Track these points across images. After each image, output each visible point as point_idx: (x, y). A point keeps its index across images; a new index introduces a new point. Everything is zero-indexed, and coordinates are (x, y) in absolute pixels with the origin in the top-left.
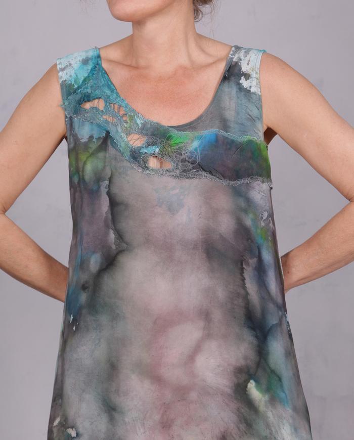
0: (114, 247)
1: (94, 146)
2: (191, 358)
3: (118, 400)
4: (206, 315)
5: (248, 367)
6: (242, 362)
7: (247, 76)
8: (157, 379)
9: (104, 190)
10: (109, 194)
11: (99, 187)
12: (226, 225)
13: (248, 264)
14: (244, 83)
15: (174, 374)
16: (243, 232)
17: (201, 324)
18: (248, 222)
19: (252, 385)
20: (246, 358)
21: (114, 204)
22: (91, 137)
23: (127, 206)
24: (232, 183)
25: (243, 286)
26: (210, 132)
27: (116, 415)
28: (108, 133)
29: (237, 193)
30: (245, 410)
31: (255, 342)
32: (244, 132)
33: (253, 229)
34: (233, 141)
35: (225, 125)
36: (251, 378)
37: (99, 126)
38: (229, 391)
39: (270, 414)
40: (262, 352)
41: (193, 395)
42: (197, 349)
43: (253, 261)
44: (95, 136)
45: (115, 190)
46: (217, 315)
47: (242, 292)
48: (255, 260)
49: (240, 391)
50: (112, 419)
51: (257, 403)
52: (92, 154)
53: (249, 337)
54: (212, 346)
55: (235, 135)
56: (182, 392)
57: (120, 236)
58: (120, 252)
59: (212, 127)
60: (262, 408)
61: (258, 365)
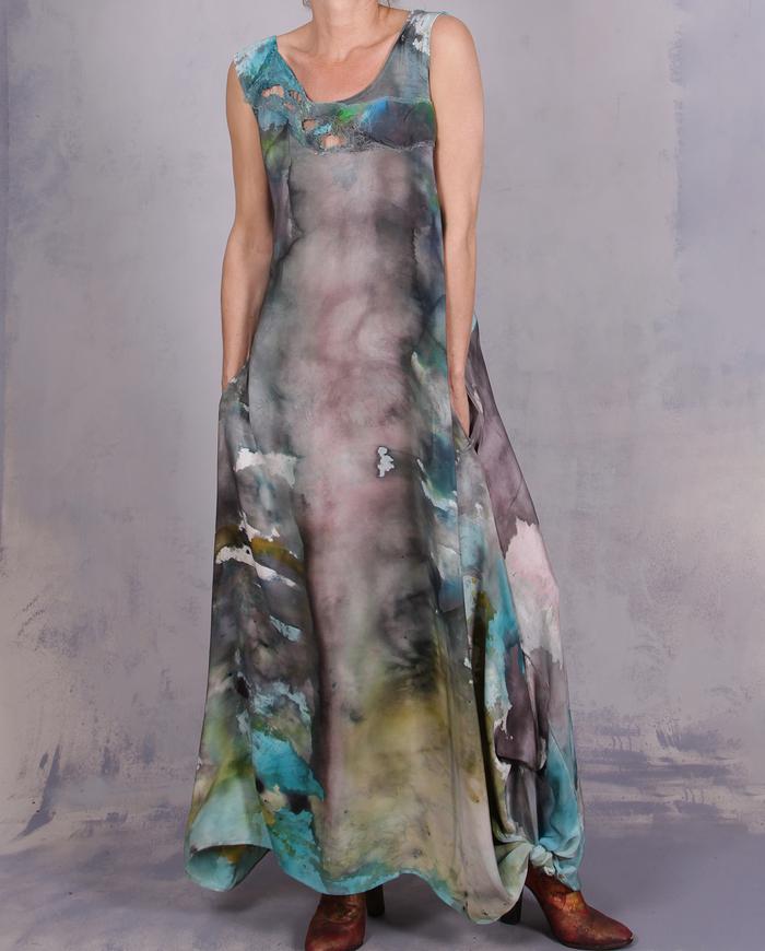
0: (290, 236)
1: (276, 134)
2: (355, 333)
3: (286, 388)
4: (371, 290)
5: (410, 337)
6: (406, 333)
7: (420, 37)
8: (323, 359)
9: (285, 179)
10: (289, 182)
11: (281, 175)
12: (399, 193)
13: (419, 232)
14: (417, 44)
15: (337, 351)
16: (416, 198)
17: (365, 298)
19: (415, 356)
20: (409, 329)
21: (292, 192)
22: (272, 125)
23: (304, 192)
24: (407, 149)
25: (414, 257)
26: (379, 102)
27: (284, 403)
28: (287, 121)
30: (411, 382)
31: (420, 313)
32: (417, 95)
33: (428, 196)
34: (406, 105)
35: (396, 91)
36: (413, 351)
37: (279, 113)
38: (394, 362)
39: (431, 388)
40: (426, 324)
42: (360, 324)
43: (426, 229)
44: (277, 124)
45: (293, 179)
46: (383, 287)
47: (411, 260)
48: (428, 228)
49: (405, 364)
50: (280, 408)
51: (419, 376)
52: (273, 144)
53: (414, 308)
54: (376, 319)
55: (407, 97)
56: (346, 369)
57: (297, 225)
58: (296, 241)
59: (382, 95)
60: (424, 382)
61: (422, 336)
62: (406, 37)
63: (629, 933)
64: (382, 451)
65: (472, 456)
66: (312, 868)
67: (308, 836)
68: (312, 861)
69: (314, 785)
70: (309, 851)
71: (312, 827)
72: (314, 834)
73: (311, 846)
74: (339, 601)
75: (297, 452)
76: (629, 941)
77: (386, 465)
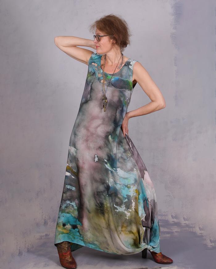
0: (88, 99)
1: (92, 74)
2: (97, 127)
3: (77, 133)
4: (104, 119)
5: (110, 132)
6: (109, 131)
7: (131, 65)
8: (88, 130)
9: (90, 85)
10: (91, 86)
11: (90, 84)
12: (116, 99)
13: (119, 109)
14: (130, 67)
15: (92, 129)
16: (120, 101)
17: (102, 121)
18: (122, 99)
19: (110, 136)
20: (111, 130)
21: (91, 89)
22: (91, 71)
23: (94, 90)
24: (120, 90)
25: (116, 114)
28: (95, 72)
29: (121, 92)
30: (107, 142)
31: (114, 127)
32: (126, 78)
33: (123, 101)
34: (123, 80)
35: (122, 76)
36: (110, 135)
37: (94, 69)
38: (104, 137)
39: (112, 144)
40: (115, 130)
41: (95, 136)
42: (99, 126)
43: (121, 109)
44: (92, 72)
45: (92, 86)
46: (107, 119)
47: (115, 115)
48: (121, 108)
49: (106, 137)
50: (75, 137)
51: (110, 140)
52: (90, 76)
53: (113, 125)
54: (103, 126)
55: (123, 78)
56: (92, 134)
57: (91, 97)
58: (90, 100)
60: (111, 142)
61: (113, 132)
62: (128, 64)
63: (172, 260)
64: (96, 156)
65: (132, 157)
66: (80, 240)
67: (78, 234)
68: (80, 239)
69: (78, 223)
70: (79, 237)
71: (79, 232)
72: (79, 233)
73: (79, 236)
74: (85, 185)
75: (76, 148)
76: (172, 262)
77: (96, 159)
